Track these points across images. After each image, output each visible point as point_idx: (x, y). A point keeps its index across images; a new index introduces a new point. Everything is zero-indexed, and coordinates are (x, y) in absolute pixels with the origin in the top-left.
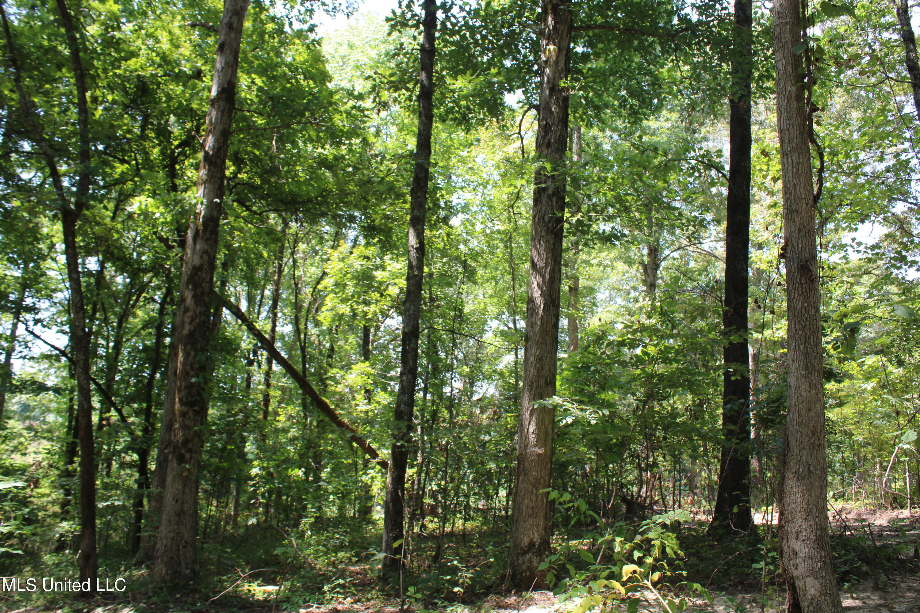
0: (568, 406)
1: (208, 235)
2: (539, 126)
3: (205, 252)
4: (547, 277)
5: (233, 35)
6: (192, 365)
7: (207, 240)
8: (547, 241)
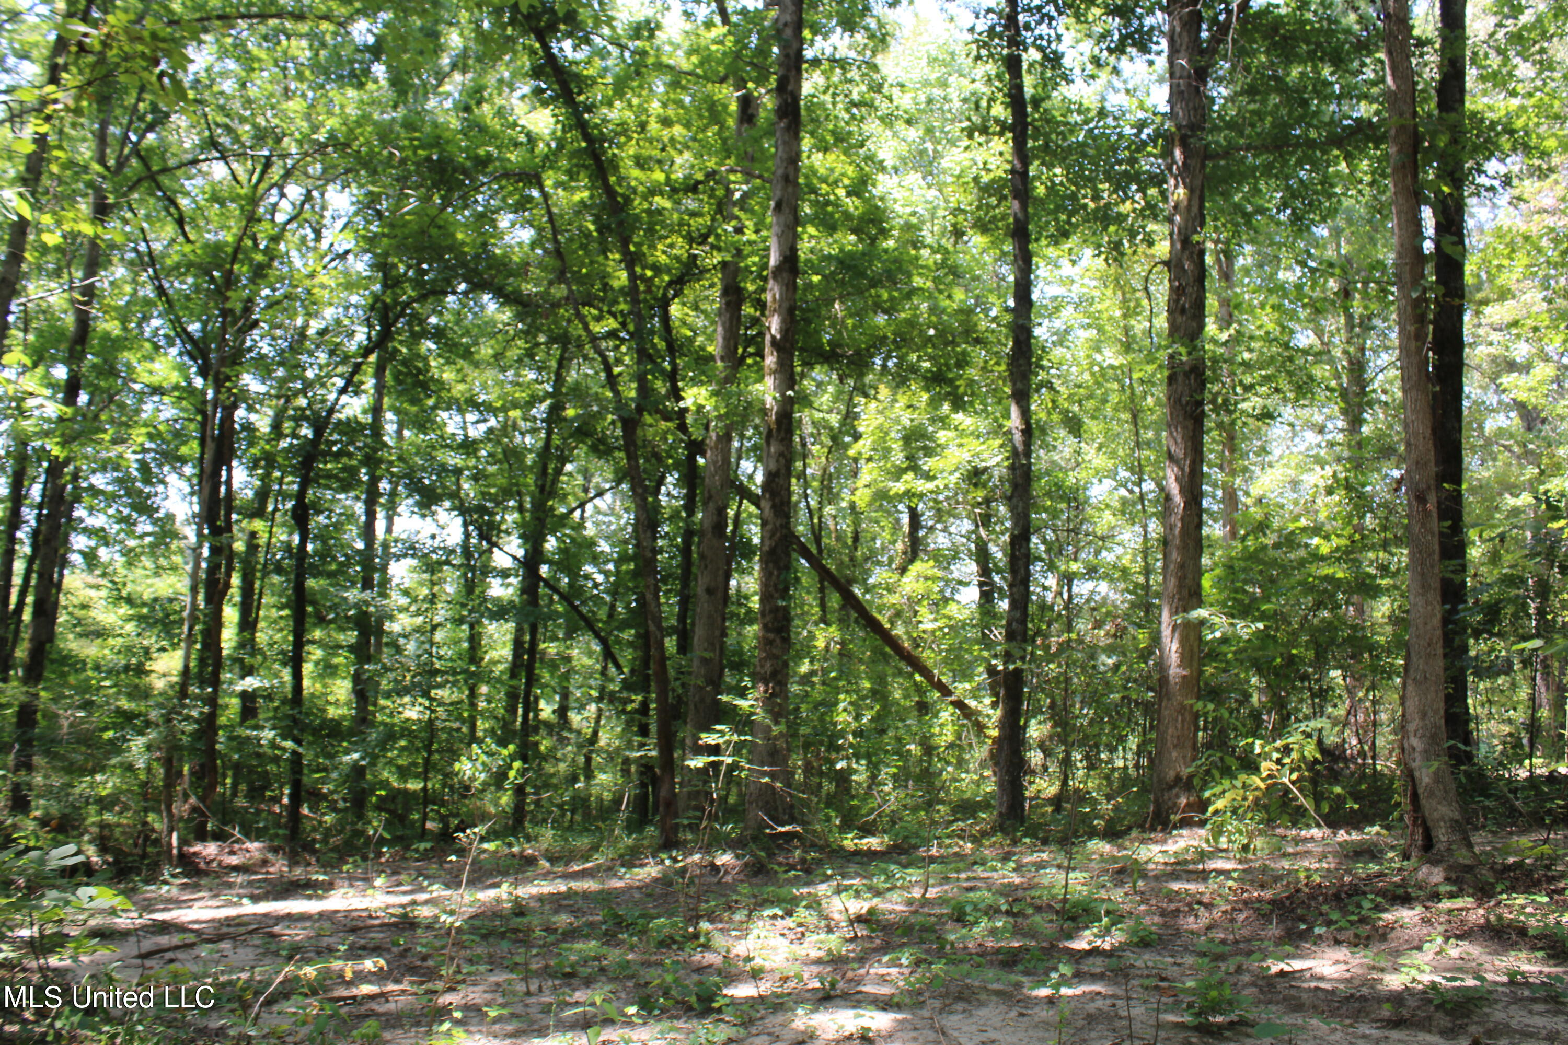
0: (1217, 620)
1: (783, 434)
2: (1171, 287)
3: (781, 454)
4: (1187, 469)
5: (790, 189)
6: (775, 585)
7: (782, 440)
8: (1185, 428)
